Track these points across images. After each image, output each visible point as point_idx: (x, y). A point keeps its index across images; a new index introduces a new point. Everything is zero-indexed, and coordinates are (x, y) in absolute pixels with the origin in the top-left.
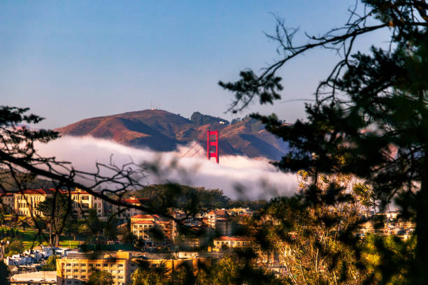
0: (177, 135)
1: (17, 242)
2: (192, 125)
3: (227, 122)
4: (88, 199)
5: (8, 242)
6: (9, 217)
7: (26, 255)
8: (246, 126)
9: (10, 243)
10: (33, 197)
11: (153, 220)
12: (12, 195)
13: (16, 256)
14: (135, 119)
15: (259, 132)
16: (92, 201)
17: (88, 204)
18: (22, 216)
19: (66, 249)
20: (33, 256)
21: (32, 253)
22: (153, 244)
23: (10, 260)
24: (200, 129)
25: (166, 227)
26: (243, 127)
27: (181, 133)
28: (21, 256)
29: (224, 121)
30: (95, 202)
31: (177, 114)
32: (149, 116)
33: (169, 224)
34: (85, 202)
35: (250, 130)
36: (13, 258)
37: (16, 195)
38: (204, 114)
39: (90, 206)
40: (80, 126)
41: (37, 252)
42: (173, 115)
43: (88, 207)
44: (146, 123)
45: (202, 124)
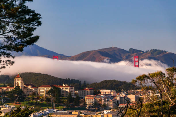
0: (123, 58)
1: (37, 107)
2: (129, 53)
3: (143, 52)
4: (68, 89)
5: (34, 107)
6: (36, 97)
7: (40, 112)
8: (151, 53)
9: (35, 108)
10: (46, 88)
11: (94, 97)
12: (38, 88)
13: (36, 113)
14: (105, 52)
15: (157, 56)
16: (70, 90)
17: (68, 91)
18: (41, 96)
19: (57, 110)
20: (43, 113)
21: (43, 112)
22: (94, 107)
23: (33, 115)
24: (132, 55)
25: (99, 100)
26: (150, 54)
27: (125, 57)
28: (38, 113)
29: (142, 51)
30: (71, 90)
31: (123, 49)
32: (111, 50)
33: (100, 99)
34: (67, 90)
35: (153, 55)
36: (35, 114)
37: (39, 88)
38: (134, 49)
39: (69, 92)
40: (82, 55)
41: (45, 111)
42: (121, 49)
43: (68, 92)
44: (109, 53)
45: (133, 53)
